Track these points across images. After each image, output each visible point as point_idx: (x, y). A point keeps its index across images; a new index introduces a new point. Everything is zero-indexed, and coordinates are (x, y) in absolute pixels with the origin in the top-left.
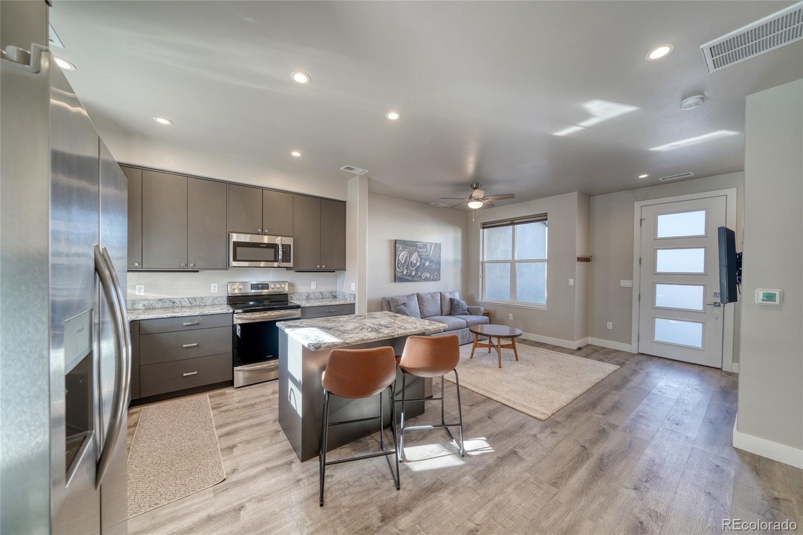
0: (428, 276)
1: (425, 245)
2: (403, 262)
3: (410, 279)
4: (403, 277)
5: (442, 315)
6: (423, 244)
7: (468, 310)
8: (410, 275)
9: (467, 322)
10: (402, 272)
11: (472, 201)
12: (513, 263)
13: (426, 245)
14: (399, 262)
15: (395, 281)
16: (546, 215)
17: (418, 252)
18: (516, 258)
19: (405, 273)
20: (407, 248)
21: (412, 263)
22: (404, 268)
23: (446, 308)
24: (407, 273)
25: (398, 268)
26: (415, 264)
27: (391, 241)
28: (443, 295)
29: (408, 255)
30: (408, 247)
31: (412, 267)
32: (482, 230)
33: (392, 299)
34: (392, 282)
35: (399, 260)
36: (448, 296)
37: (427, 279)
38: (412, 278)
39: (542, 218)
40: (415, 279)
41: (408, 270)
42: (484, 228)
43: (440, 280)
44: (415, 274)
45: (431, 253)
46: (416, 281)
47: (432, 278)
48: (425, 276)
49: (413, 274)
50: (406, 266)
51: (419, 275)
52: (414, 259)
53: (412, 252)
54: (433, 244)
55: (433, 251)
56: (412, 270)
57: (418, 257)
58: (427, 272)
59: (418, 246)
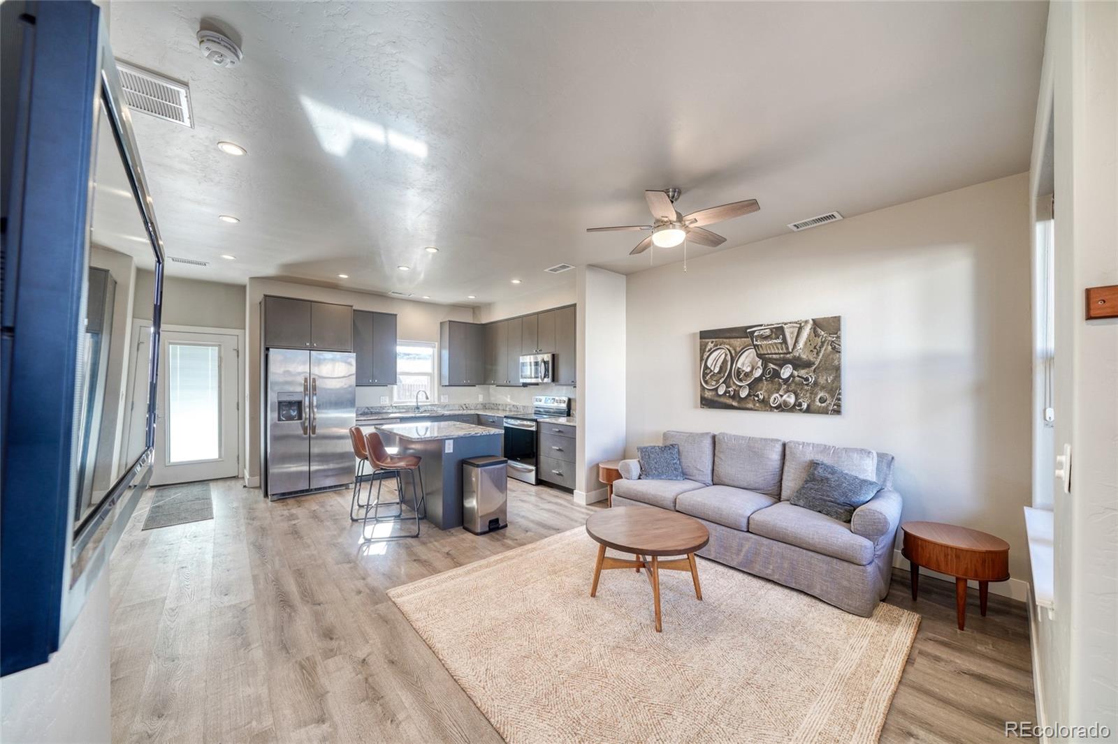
0: (791, 400)
1: (779, 331)
2: (717, 370)
3: (735, 404)
4: (716, 399)
6: (771, 329)
8: (735, 396)
10: (716, 390)
13: (782, 328)
14: (708, 371)
15: (702, 407)
17: (756, 347)
19: (721, 392)
20: (725, 343)
21: (739, 372)
22: (717, 381)
24: (726, 392)
25: (706, 382)
26: (747, 375)
28: (791, 449)
29: (729, 358)
30: (727, 340)
31: (741, 380)
34: (696, 407)
35: (706, 367)
36: (809, 455)
37: (782, 408)
38: (739, 402)
40: (750, 406)
41: (727, 387)
43: (837, 412)
44: (749, 395)
45: (801, 344)
46: (751, 409)
47: (805, 406)
48: (780, 400)
49: (744, 394)
50: (723, 379)
51: (761, 397)
52: (743, 364)
53: (738, 349)
54: (806, 322)
55: (809, 340)
56: (741, 387)
57: (757, 359)
58: (787, 391)
59: (756, 334)
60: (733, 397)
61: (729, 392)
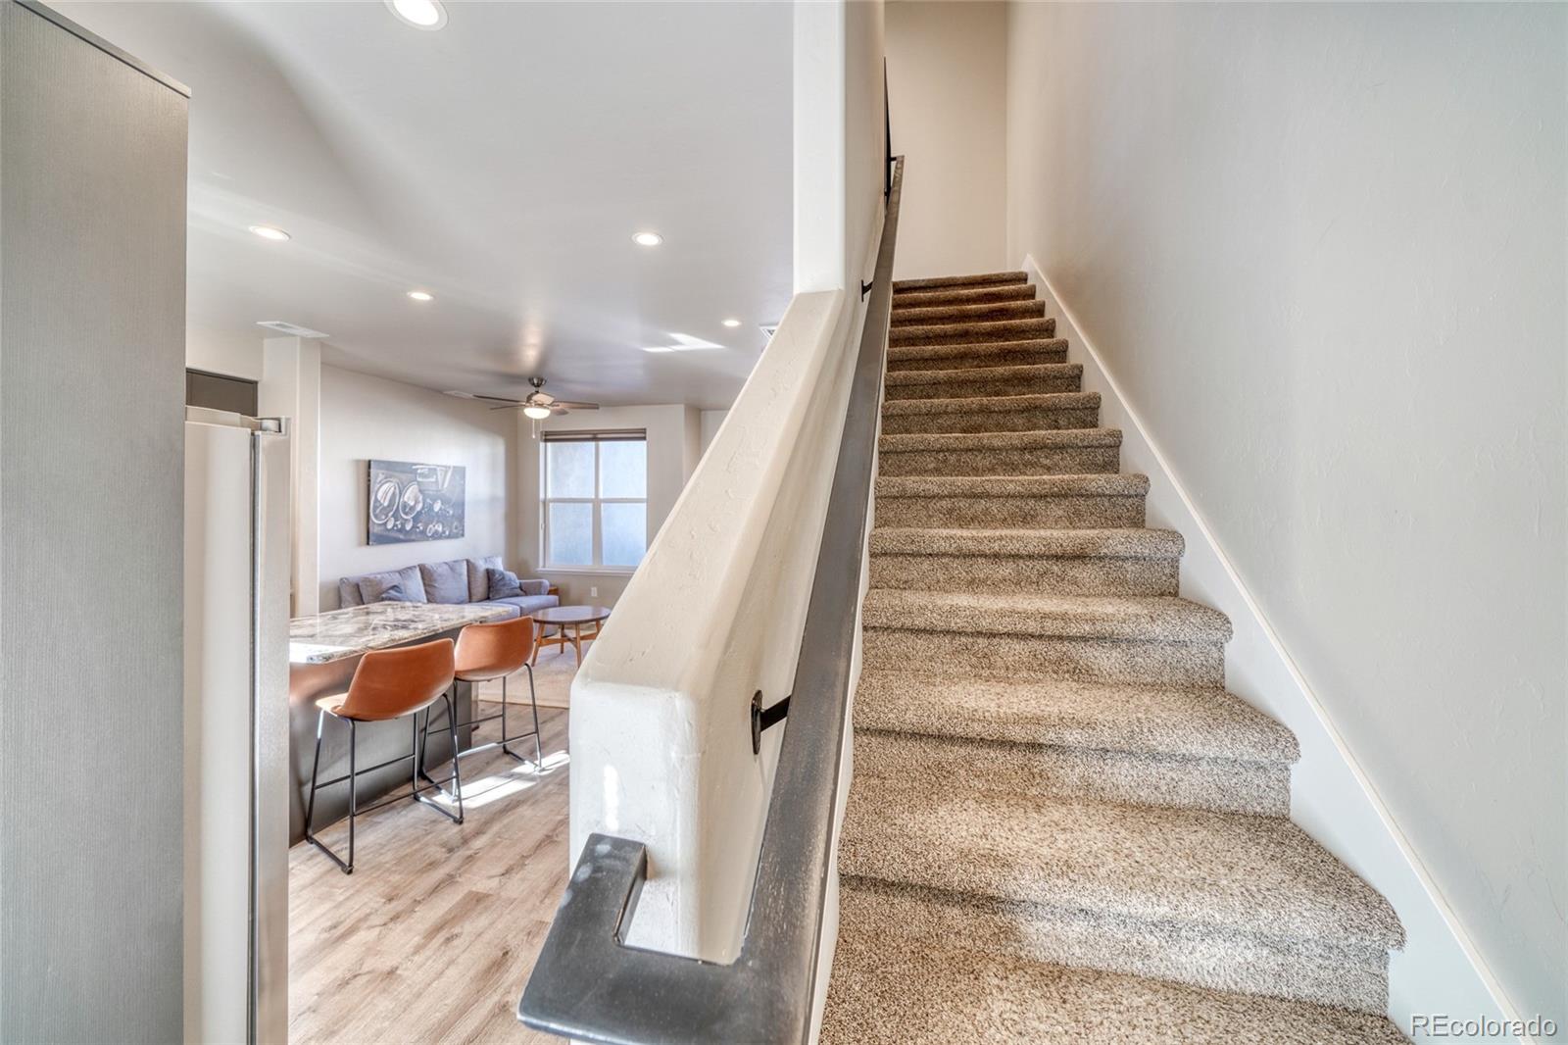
0: (440, 529)
1: (433, 471)
2: (386, 504)
3: (401, 537)
4: (385, 533)
5: (470, 600)
6: (429, 469)
7: (521, 588)
8: (402, 530)
9: (521, 608)
10: (385, 524)
11: (531, 406)
12: (597, 503)
13: (435, 469)
14: (377, 504)
15: (368, 544)
16: (644, 431)
17: (418, 482)
18: (601, 496)
19: (389, 526)
20: (395, 477)
21: (405, 505)
22: (387, 516)
23: (480, 588)
24: (395, 525)
25: (376, 516)
26: (412, 508)
27: (358, 462)
28: (473, 565)
29: (397, 491)
30: (396, 474)
31: (406, 514)
32: (542, 444)
33: (366, 580)
34: (360, 545)
35: (376, 500)
36: (482, 566)
37: (437, 536)
38: (405, 535)
39: (639, 435)
40: (413, 537)
41: (396, 520)
42: (546, 441)
43: (463, 535)
44: (413, 527)
45: (446, 485)
46: (413, 541)
47: (447, 533)
48: (433, 530)
49: (408, 527)
50: (392, 513)
51: (421, 528)
52: (409, 498)
53: (405, 484)
54: (449, 467)
55: (450, 482)
56: (406, 520)
57: (419, 494)
58: (438, 522)
59: (419, 471)
60: (400, 531)
61: (397, 526)
